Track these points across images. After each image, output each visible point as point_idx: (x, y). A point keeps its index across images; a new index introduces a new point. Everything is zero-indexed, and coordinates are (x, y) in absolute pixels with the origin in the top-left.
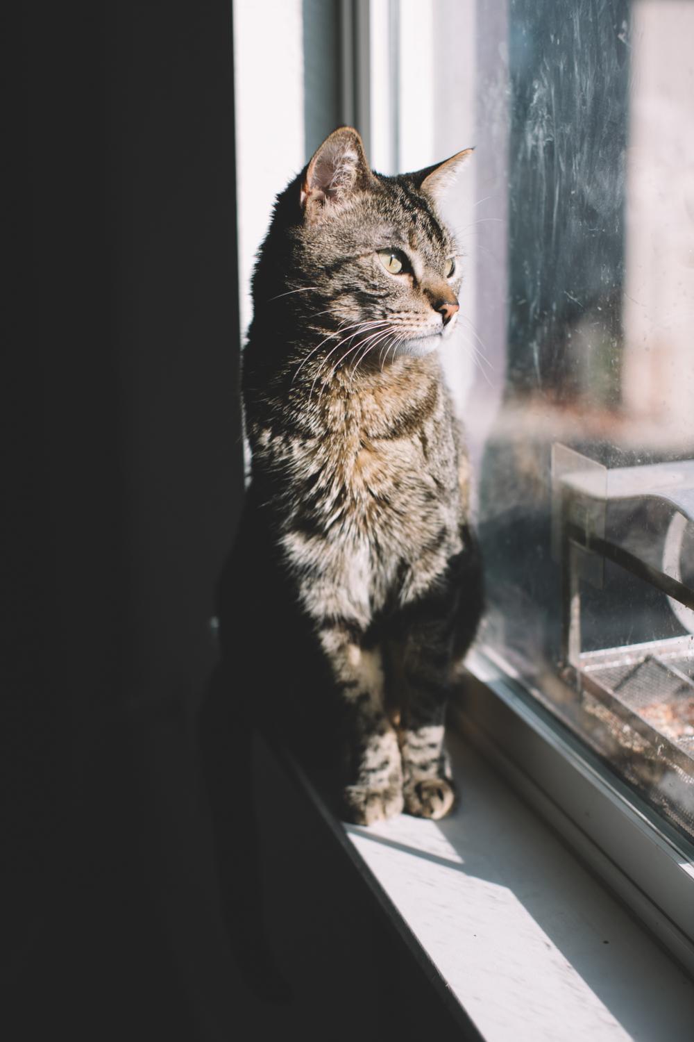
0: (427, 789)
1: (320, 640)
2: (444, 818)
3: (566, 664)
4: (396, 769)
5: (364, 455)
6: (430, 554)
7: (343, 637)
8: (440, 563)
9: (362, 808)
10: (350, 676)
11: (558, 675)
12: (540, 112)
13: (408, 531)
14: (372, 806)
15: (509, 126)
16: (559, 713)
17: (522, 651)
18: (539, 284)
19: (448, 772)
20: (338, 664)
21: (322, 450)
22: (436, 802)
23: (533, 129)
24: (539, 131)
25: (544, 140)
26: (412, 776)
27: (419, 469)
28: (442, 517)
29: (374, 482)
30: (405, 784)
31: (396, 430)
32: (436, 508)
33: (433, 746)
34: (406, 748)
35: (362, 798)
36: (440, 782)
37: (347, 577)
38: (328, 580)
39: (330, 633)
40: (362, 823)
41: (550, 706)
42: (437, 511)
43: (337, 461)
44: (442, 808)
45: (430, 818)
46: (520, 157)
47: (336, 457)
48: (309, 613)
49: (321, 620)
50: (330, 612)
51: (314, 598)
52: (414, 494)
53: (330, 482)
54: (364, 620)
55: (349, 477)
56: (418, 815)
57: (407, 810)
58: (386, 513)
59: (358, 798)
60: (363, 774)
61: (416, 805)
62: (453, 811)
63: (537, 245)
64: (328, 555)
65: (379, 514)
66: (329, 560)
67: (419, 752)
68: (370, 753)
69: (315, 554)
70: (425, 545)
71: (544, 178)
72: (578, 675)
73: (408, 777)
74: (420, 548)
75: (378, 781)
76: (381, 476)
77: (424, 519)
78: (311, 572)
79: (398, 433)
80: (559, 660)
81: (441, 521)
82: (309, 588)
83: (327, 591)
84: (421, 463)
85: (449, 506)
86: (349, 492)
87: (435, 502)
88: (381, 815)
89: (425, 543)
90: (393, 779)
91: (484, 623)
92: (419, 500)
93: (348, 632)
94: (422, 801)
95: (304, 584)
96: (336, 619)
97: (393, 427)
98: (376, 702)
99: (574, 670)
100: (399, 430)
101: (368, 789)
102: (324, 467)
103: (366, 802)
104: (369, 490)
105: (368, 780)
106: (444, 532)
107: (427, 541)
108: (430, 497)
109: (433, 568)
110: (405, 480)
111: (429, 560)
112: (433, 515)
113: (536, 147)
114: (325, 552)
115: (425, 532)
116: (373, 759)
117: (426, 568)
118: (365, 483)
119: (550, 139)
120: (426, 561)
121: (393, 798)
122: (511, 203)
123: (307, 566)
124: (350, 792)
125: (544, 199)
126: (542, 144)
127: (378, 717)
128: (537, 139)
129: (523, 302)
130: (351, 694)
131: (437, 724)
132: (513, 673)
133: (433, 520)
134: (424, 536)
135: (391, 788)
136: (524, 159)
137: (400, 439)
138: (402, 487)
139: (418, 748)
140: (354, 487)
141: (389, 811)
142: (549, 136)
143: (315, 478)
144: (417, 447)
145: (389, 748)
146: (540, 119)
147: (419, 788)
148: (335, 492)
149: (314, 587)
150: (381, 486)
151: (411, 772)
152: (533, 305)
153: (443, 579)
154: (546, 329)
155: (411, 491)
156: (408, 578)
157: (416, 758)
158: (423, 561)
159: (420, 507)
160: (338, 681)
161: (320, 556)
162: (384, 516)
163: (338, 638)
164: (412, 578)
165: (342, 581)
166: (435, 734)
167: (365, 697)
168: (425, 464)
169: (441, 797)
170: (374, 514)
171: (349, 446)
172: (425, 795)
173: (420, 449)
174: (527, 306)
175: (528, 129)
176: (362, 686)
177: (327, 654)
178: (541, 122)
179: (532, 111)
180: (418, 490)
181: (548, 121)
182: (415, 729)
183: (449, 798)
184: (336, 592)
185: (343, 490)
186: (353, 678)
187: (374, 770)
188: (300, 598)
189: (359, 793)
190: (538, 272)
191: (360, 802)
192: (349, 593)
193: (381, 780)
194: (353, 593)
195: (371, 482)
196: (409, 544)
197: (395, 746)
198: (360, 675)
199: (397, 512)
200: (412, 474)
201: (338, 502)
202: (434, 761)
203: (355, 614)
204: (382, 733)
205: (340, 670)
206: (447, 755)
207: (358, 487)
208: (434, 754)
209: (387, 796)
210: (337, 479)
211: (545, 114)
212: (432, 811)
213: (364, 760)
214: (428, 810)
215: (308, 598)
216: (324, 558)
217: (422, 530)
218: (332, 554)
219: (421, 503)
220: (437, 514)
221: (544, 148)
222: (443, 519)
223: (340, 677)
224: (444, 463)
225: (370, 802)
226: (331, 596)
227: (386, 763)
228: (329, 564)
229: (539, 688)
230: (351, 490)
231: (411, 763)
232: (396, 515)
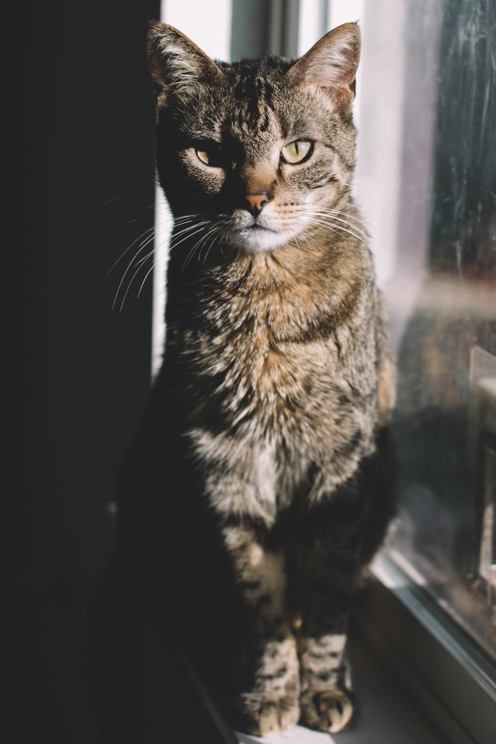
0: (326, 700)
1: (224, 537)
2: (342, 732)
3: (477, 576)
4: (294, 677)
5: (273, 358)
6: (343, 458)
7: (247, 536)
8: (352, 466)
9: (257, 717)
10: (252, 577)
11: (467, 585)
12: (473, 8)
13: (320, 434)
14: (267, 716)
15: (441, 18)
16: (467, 627)
17: (431, 558)
18: (465, 182)
19: (348, 683)
20: (240, 563)
21: (229, 349)
22: (334, 715)
23: (466, 24)
24: (471, 26)
25: (476, 36)
26: (310, 685)
27: (333, 374)
28: (357, 420)
29: (282, 385)
30: (303, 694)
31: (310, 334)
32: (351, 412)
33: (334, 655)
34: (306, 656)
35: (257, 707)
36: (339, 693)
37: (256, 474)
38: (235, 477)
39: (235, 530)
40: (256, 733)
41: (458, 619)
42: (352, 415)
43: (245, 361)
44: (339, 722)
45: (327, 732)
46: (451, 51)
47: (244, 356)
48: (214, 508)
49: (226, 516)
50: (235, 508)
51: (220, 493)
52: (328, 398)
53: (236, 383)
54: (269, 519)
55: (256, 378)
56: (315, 728)
57: (303, 722)
58: (295, 417)
59: (253, 707)
60: (259, 681)
61: (314, 716)
62: (352, 726)
63: (465, 143)
64: (237, 451)
65: (286, 418)
66: (239, 457)
67: (320, 660)
68: (267, 659)
69: (224, 450)
70: (338, 449)
71: (475, 75)
72: (488, 589)
73: (306, 686)
74: (332, 452)
75: (275, 689)
76: (290, 378)
77: (338, 422)
78: (219, 467)
79: (311, 336)
80: (468, 571)
81: (356, 425)
82: (216, 483)
83: (234, 487)
84: (337, 368)
85: (364, 411)
86: (256, 393)
87: (348, 406)
88: (276, 726)
89: (338, 447)
90: (289, 687)
91: (393, 528)
92: (332, 402)
93: (253, 531)
94: (319, 713)
95: (211, 479)
96: (241, 516)
97: (307, 330)
98: (276, 606)
99: (484, 582)
100: (313, 333)
101: (264, 698)
102: (231, 366)
103: (260, 711)
104: (276, 392)
105: (264, 687)
106: (358, 435)
107: (340, 445)
108: (344, 400)
109: (344, 472)
110: (317, 384)
111: (341, 464)
112: (348, 419)
113: (467, 43)
114: (234, 448)
115: (339, 436)
116: (270, 666)
117: (338, 472)
118: (274, 385)
119: (482, 36)
120: (338, 465)
121: (290, 708)
122: (440, 98)
123: (215, 462)
124: (245, 699)
125: (474, 96)
126: (474, 40)
127: (279, 621)
128: (469, 34)
129: (447, 199)
130: (251, 596)
131: (339, 632)
132: (420, 580)
133: (347, 423)
134: (337, 439)
135: (287, 697)
136: (456, 54)
137: (313, 343)
138: (314, 390)
139: (318, 657)
140: (262, 388)
141: (284, 721)
142: (481, 32)
143: (221, 376)
144: (331, 352)
145: (288, 654)
146: (473, 15)
147: (318, 699)
148: (242, 393)
149: (221, 482)
150: (290, 389)
151: (309, 681)
152: (458, 204)
153: (355, 483)
154: (470, 230)
155: (324, 394)
156: (317, 480)
157: (316, 666)
158: (335, 465)
159: (334, 410)
160: (239, 581)
161: (229, 452)
162: (293, 420)
163: (242, 536)
164: (322, 481)
165: (251, 478)
166: (337, 642)
167: (266, 600)
168: (341, 368)
169: (341, 711)
170: (282, 417)
171: (256, 348)
172: (323, 707)
173: (336, 354)
174: (451, 204)
175: (460, 24)
176: (264, 587)
177: (230, 552)
178: (474, 18)
179: (465, 7)
180: (332, 393)
181: (482, 18)
182: (317, 636)
183: (348, 712)
184: (244, 489)
185: (250, 391)
186: (255, 579)
187: (270, 677)
188: (205, 493)
189: (254, 701)
190: (465, 171)
191: (255, 711)
192: (257, 491)
193: (277, 688)
194: (261, 491)
195: (279, 384)
196: (320, 447)
197: (293, 652)
198: (262, 576)
199: (308, 415)
200: (326, 378)
201: (244, 403)
202: (334, 670)
203: (262, 513)
204: (281, 639)
205: (242, 570)
206: (348, 665)
207: (265, 388)
208: (334, 663)
209: (283, 705)
210: (244, 380)
211: (478, 10)
212: (330, 724)
213: (262, 665)
214: (325, 723)
215: (215, 493)
216: (233, 454)
217: (336, 433)
218: (241, 451)
219: (334, 406)
220: (351, 418)
221: (477, 45)
222: (358, 424)
223: (241, 576)
224: (361, 370)
225: (266, 711)
226: (238, 492)
227: (283, 670)
228: (239, 460)
229: (447, 598)
230: (259, 392)
231: (310, 671)
232: (306, 418)
